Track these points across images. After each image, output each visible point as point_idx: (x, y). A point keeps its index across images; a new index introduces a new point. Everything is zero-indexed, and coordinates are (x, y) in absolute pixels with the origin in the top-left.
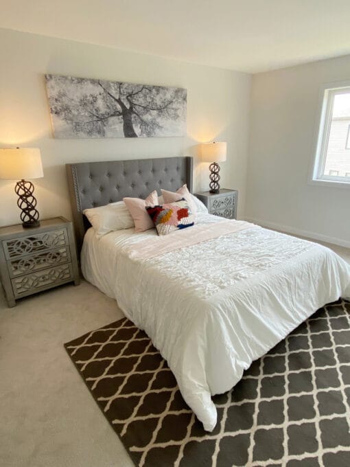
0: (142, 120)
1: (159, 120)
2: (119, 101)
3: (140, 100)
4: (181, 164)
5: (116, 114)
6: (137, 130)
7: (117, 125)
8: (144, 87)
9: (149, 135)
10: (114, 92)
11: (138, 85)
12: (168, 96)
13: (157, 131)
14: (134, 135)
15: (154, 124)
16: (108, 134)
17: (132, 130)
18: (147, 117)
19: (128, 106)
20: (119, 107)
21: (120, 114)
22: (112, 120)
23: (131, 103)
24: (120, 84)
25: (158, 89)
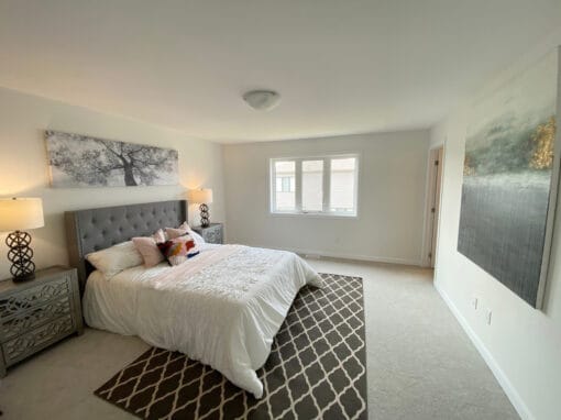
0: (142, 172)
1: (156, 172)
2: (121, 157)
3: (140, 157)
4: (177, 207)
5: (118, 167)
6: (137, 180)
7: (119, 176)
8: (143, 147)
9: (148, 184)
10: (116, 149)
11: (138, 146)
12: (164, 155)
13: (155, 180)
14: (134, 184)
15: (152, 176)
16: (111, 184)
17: (133, 179)
18: (146, 170)
19: (129, 161)
20: (121, 162)
21: (121, 167)
22: (113, 172)
23: (132, 159)
24: (122, 144)
25: (155, 149)
